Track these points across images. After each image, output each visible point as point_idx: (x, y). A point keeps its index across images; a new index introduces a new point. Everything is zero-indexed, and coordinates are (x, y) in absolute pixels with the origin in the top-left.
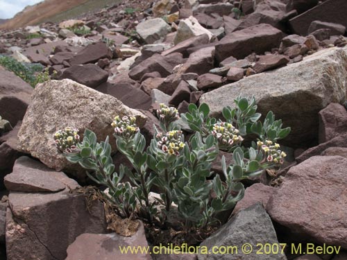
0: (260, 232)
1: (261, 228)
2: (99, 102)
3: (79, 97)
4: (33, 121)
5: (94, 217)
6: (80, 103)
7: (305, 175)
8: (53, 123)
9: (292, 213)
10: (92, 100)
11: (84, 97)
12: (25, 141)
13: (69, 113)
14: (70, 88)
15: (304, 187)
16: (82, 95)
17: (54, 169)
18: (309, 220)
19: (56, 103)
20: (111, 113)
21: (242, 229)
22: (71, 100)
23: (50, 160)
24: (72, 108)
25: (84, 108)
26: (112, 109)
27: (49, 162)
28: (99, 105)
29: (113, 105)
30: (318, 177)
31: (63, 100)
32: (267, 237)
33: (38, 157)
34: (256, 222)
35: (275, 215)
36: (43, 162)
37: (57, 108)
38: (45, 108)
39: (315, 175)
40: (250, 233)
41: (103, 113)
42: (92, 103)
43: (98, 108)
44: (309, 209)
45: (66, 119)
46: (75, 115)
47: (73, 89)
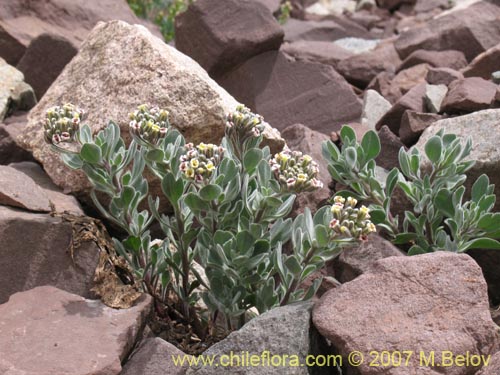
0: (281, 335)
1: (287, 329)
2: (170, 84)
3: (142, 66)
4: (60, 93)
5: (77, 267)
6: (138, 77)
7: (397, 270)
8: (88, 104)
9: (341, 319)
10: (161, 75)
11: (148, 67)
12: (34, 128)
13: (116, 91)
14: (136, 44)
15: (384, 288)
16: (147, 61)
17: (60, 188)
18: (358, 334)
19: (105, 68)
20: (188, 108)
21: (262, 324)
22: (127, 68)
23: (59, 171)
24: (124, 83)
25: (142, 88)
26: (195, 102)
27: (56, 174)
28: (168, 87)
29: (199, 95)
30: (413, 279)
31: (116, 66)
32: (287, 343)
33: (41, 159)
34: (284, 320)
35: (317, 316)
36: (47, 171)
37: (103, 77)
38: (88, 73)
39: (411, 273)
40: (268, 332)
41: (172, 104)
42: (156, 82)
43: (165, 93)
44: (367, 320)
45: (108, 102)
46: (123, 98)
47: (140, 47)
